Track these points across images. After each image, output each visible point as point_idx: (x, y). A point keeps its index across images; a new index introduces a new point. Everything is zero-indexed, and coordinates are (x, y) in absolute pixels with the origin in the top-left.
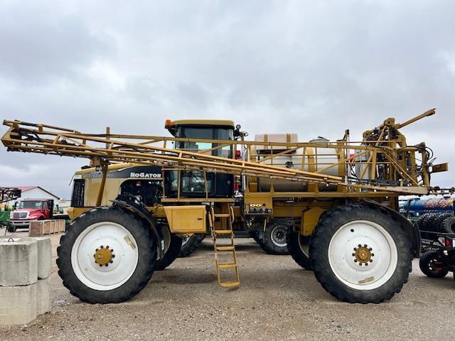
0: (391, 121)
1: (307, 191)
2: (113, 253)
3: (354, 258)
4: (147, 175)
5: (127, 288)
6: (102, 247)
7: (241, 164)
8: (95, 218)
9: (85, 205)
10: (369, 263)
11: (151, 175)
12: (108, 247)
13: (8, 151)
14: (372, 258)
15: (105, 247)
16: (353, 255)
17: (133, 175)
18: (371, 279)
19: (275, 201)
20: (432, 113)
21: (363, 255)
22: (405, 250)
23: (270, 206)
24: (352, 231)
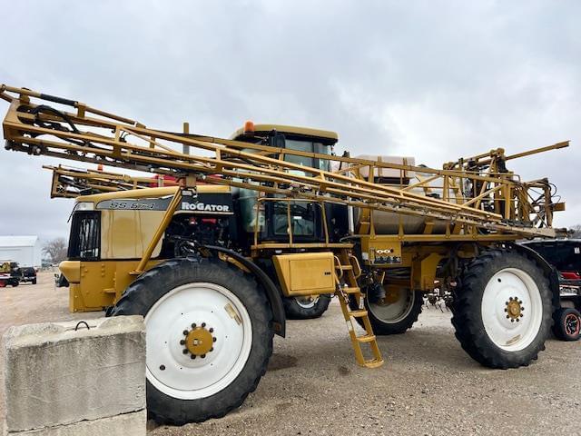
0: (501, 151)
1: (421, 233)
2: (213, 335)
3: (507, 314)
4: (208, 207)
5: (237, 389)
6: (194, 326)
7: (398, 194)
8: (180, 277)
9: (103, 257)
10: (519, 318)
11: (214, 206)
12: (204, 325)
13: (7, 148)
14: (522, 312)
15: (199, 325)
16: (506, 310)
17: (185, 205)
18: (517, 338)
19: (405, 245)
20: (565, 145)
21: (515, 310)
22: (548, 300)
23: (398, 253)
24: (500, 280)
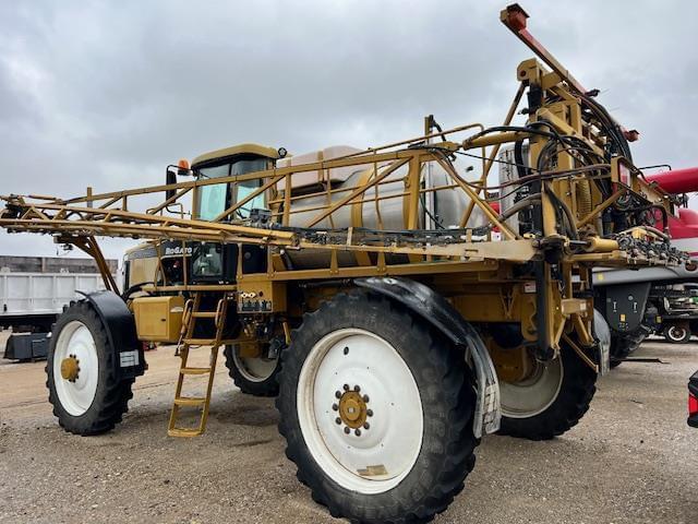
2: (79, 366)
3: (338, 414)
6: (71, 356)
10: (362, 429)
12: (76, 357)
14: (368, 420)
16: (335, 408)
17: (168, 251)
18: (379, 470)
21: (351, 411)
22: (440, 410)
23: (268, 296)
24: (346, 352)
